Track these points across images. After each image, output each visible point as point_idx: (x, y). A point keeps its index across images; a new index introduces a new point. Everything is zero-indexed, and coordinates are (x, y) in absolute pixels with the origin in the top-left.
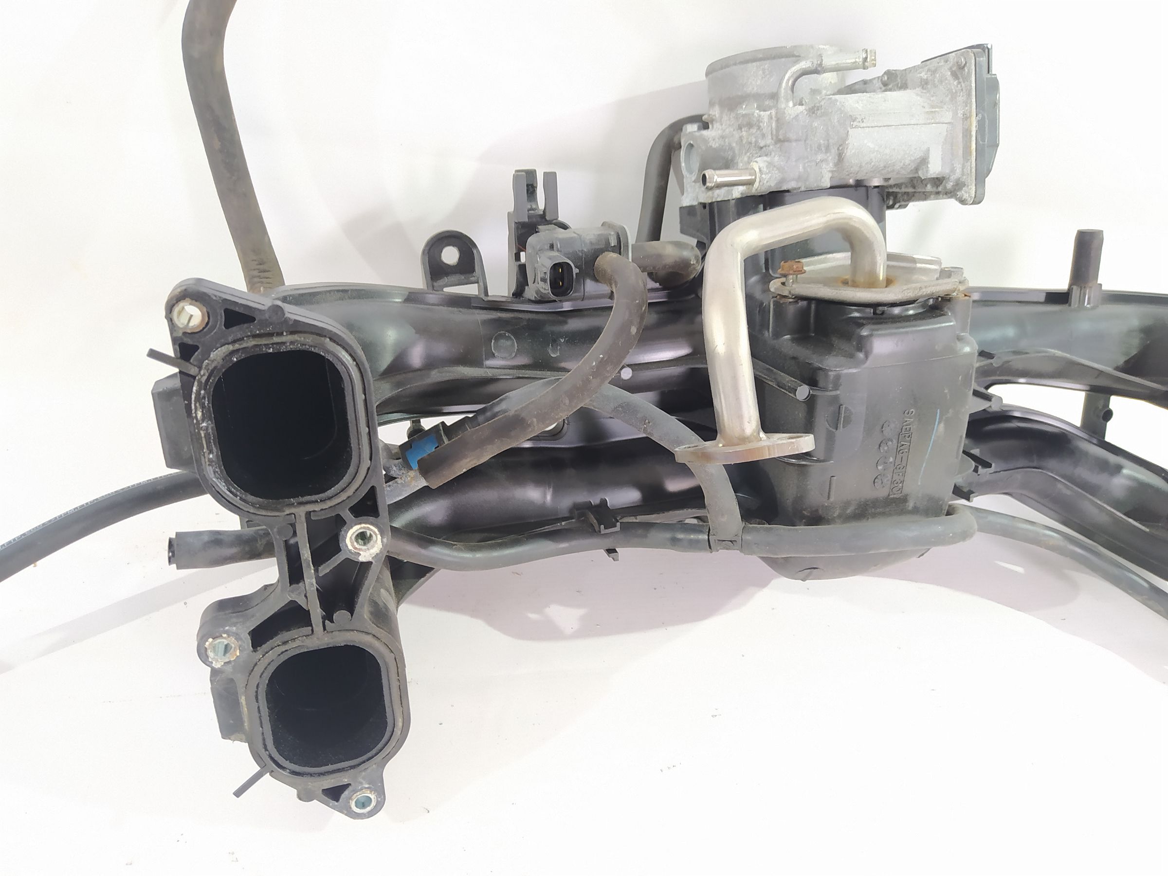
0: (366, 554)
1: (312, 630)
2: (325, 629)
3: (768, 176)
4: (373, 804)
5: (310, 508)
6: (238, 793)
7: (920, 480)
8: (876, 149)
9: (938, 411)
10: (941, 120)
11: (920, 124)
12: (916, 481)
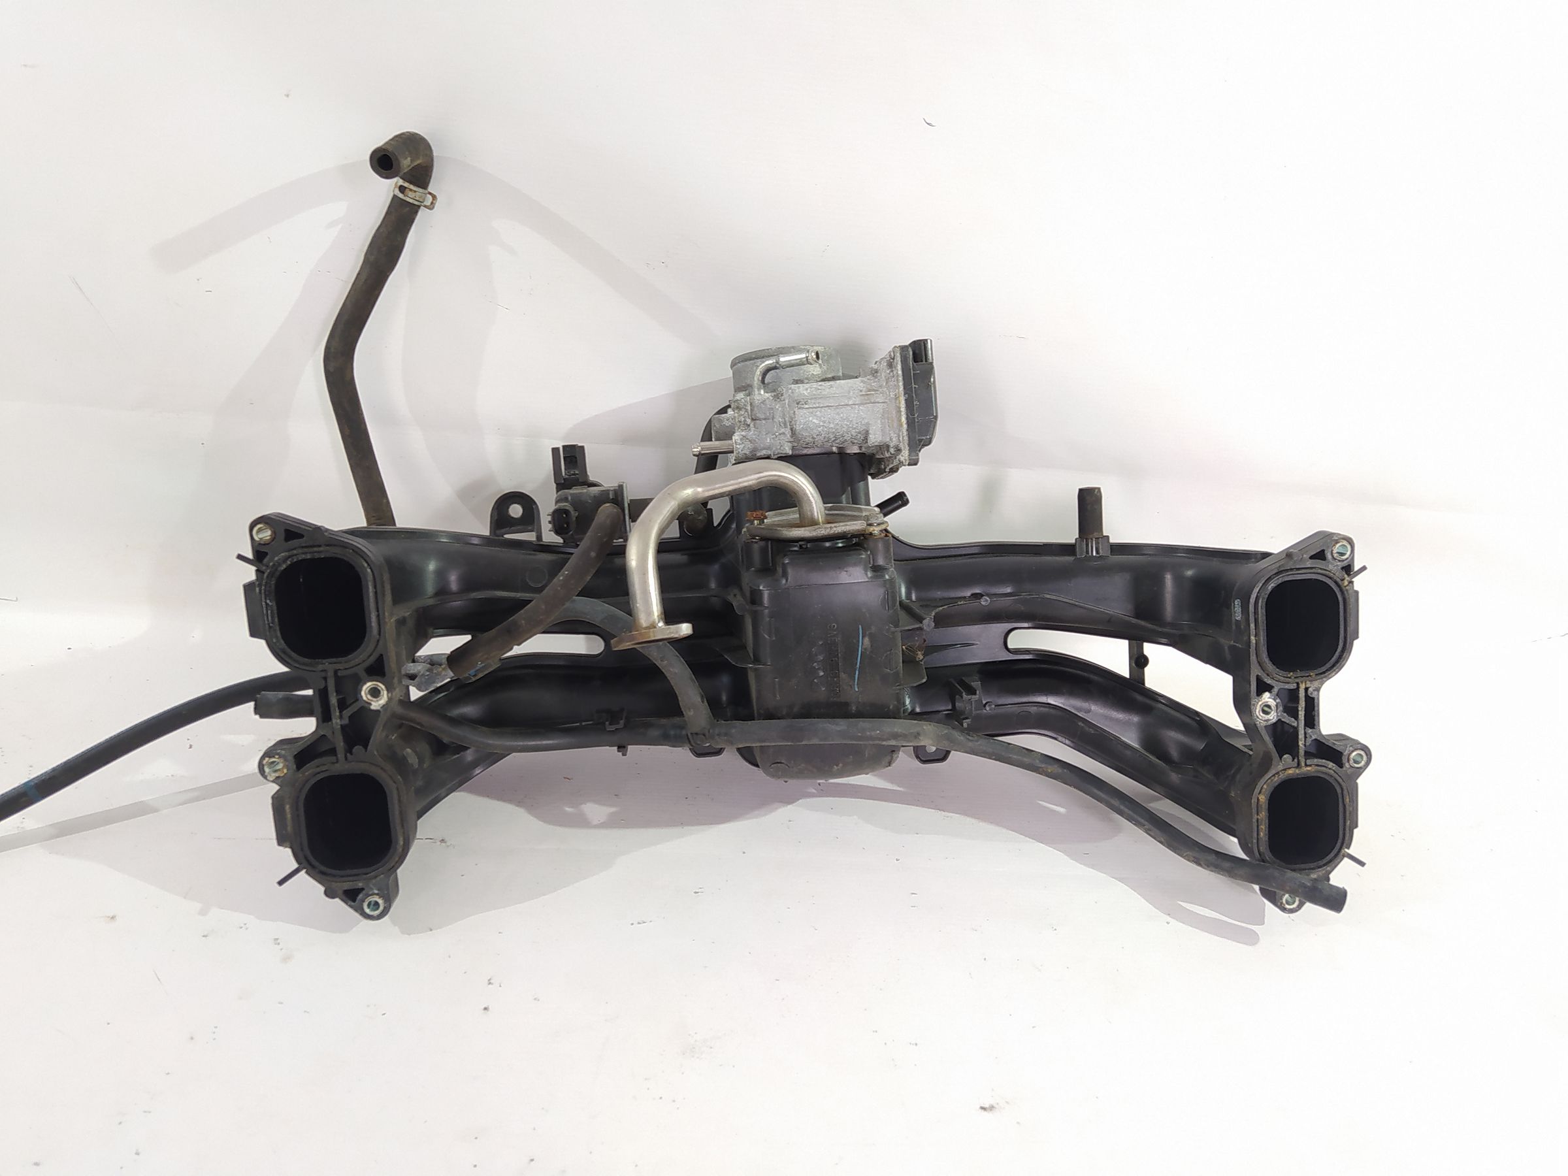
0: (376, 705)
1: (337, 759)
2: (346, 759)
3: (742, 446)
4: (381, 908)
5: (338, 666)
6: (281, 883)
7: (856, 686)
8: (822, 424)
9: (860, 627)
10: (877, 401)
11: (857, 404)
12: (852, 687)
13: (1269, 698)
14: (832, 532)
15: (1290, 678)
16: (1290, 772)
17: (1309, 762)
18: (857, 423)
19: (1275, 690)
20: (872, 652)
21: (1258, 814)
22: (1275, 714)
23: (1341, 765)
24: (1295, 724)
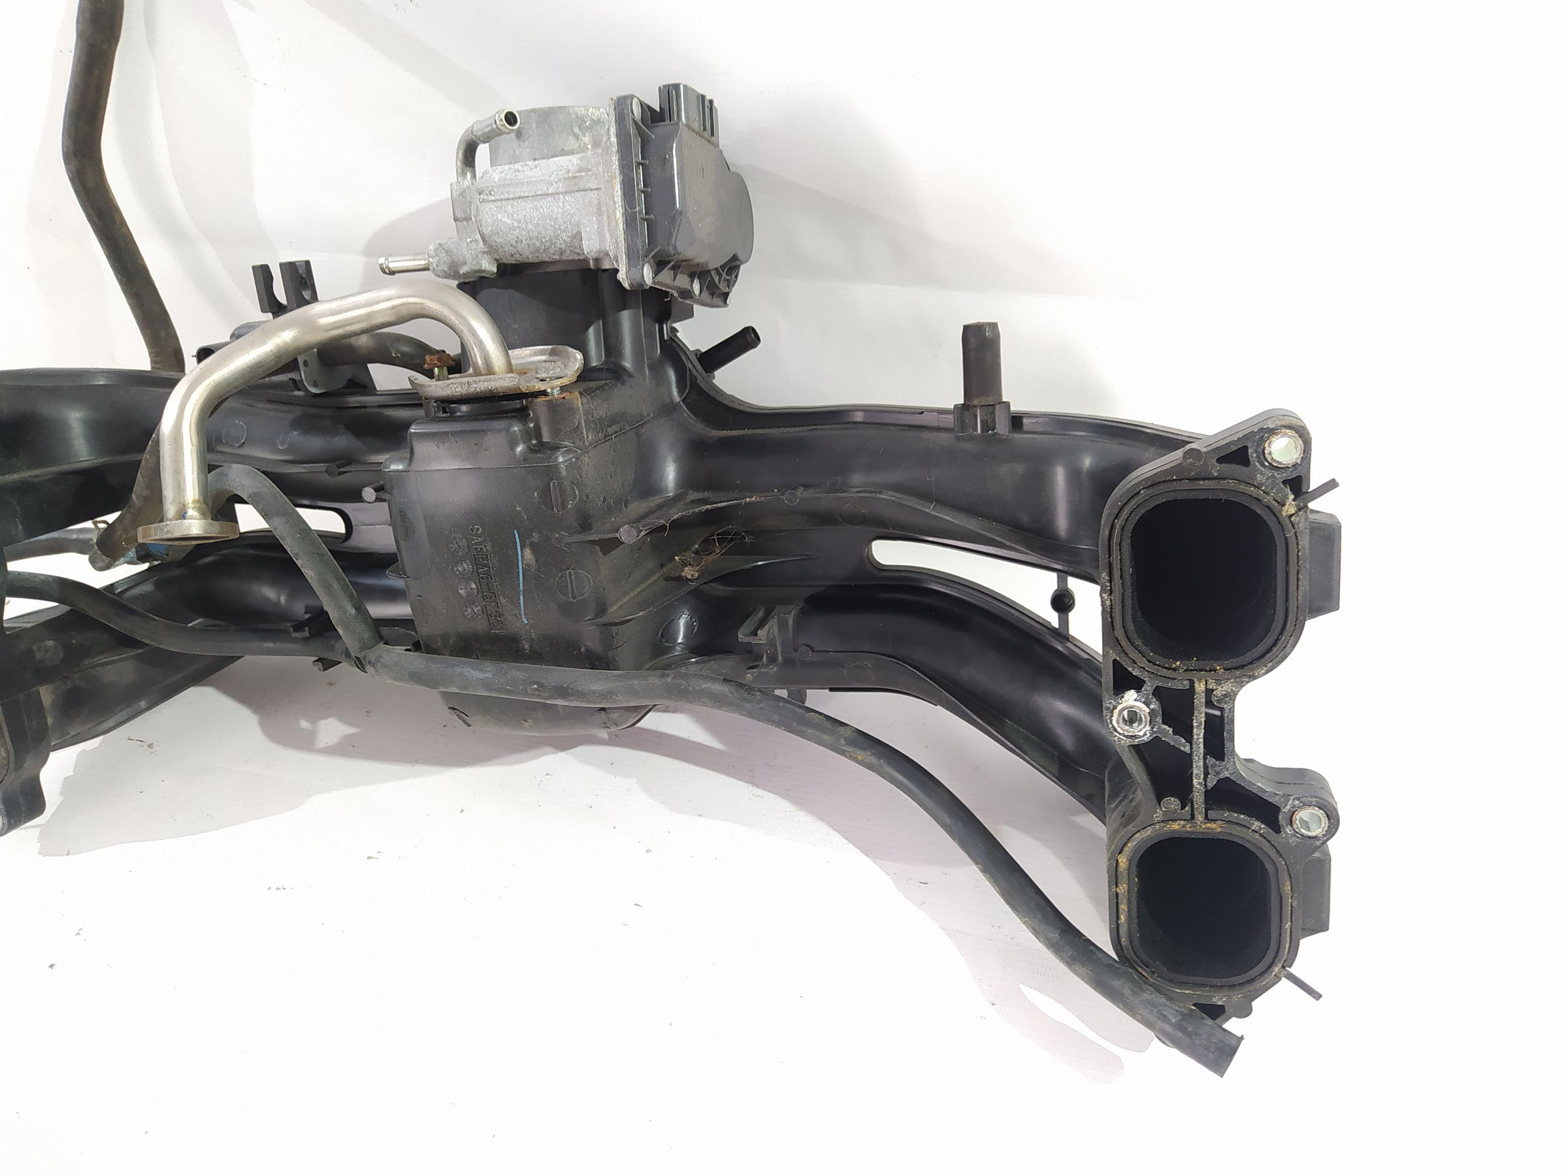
3: (436, 260)
7: (523, 616)
8: (516, 224)
9: (516, 532)
10: (587, 186)
11: (562, 193)
12: (519, 617)
13: (1136, 700)
14: (472, 390)
15: (1174, 670)
16: (1175, 826)
17: (1212, 814)
18: (565, 223)
19: (1148, 687)
20: (538, 570)
21: (1117, 886)
22: (1148, 728)
23: (1277, 829)
24: (1187, 749)
